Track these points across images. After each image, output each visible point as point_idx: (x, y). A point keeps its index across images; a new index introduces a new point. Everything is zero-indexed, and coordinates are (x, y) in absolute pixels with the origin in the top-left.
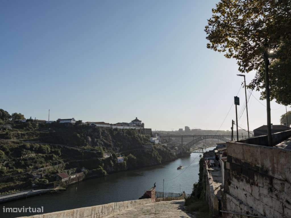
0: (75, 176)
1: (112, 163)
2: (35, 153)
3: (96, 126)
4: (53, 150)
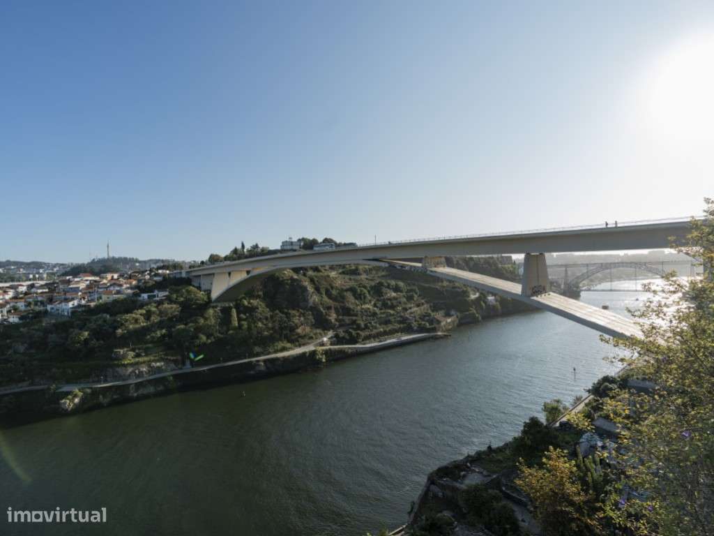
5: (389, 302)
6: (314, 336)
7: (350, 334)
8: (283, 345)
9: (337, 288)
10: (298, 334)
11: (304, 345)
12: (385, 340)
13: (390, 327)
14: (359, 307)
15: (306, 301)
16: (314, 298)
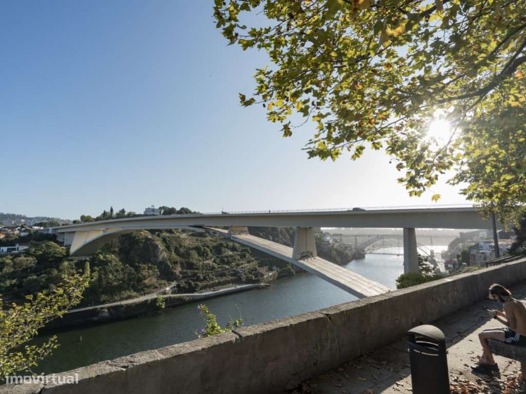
0: (271, 274)
2: (232, 251)
5: (226, 260)
6: (158, 286)
7: (190, 284)
8: (129, 293)
9: (185, 247)
10: (145, 284)
11: (148, 293)
12: (219, 290)
13: (224, 279)
14: (201, 263)
15: (156, 256)
16: (163, 255)
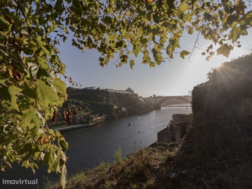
0: (100, 118)
1: (120, 112)
2: (76, 105)
3: (108, 91)
4: (85, 104)
